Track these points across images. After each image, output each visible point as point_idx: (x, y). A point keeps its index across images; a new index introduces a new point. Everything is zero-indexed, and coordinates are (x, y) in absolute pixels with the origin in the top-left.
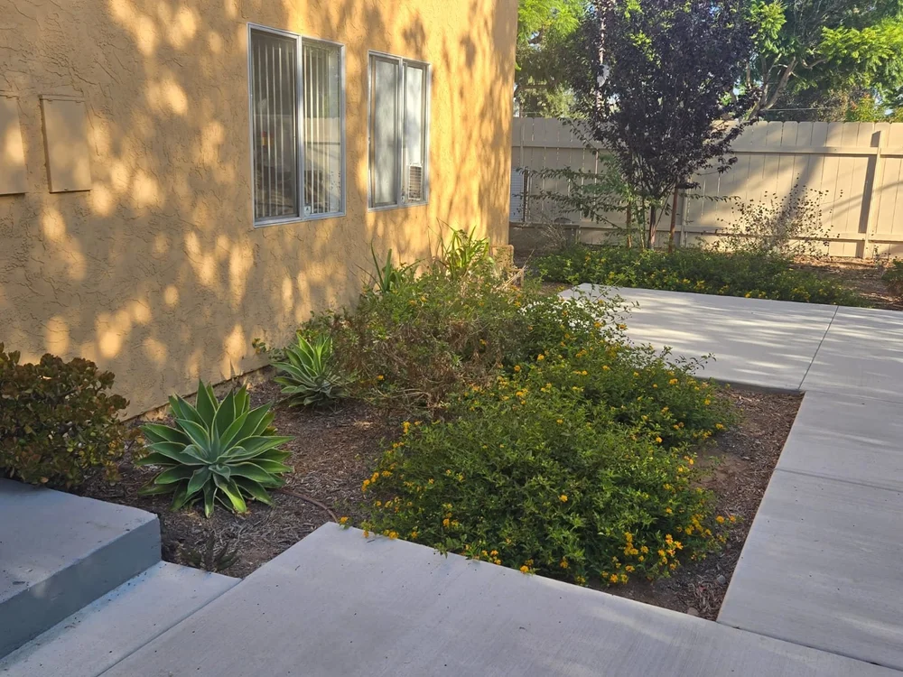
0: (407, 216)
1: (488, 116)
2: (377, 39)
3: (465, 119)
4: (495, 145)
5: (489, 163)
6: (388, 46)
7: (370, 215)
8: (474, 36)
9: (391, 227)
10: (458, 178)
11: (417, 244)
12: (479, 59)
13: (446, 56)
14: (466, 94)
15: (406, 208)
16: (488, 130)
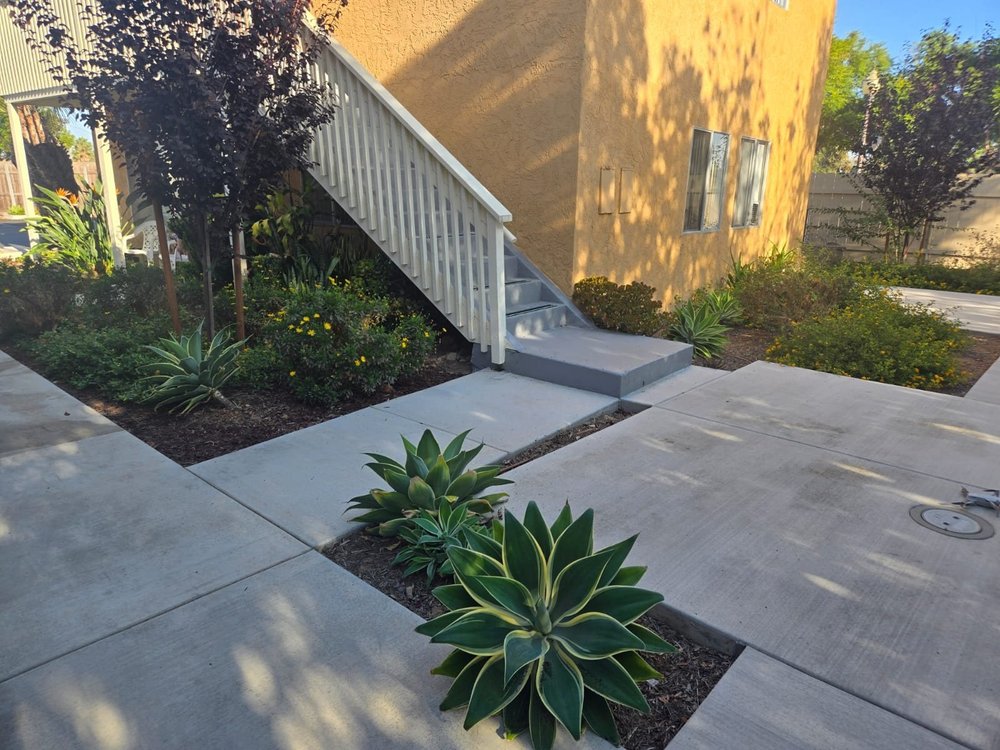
0: (748, 233)
1: (797, 172)
2: (746, 129)
3: (785, 173)
4: (799, 191)
5: (794, 202)
6: (751, 131)
7: (731, 230)
8: (795, 122)
9: (740, 239)
10: (777, 211)
11: (751, 251)
12: (796, 135)
13: (779, 135)
14: (787, 158)
15: (748, 229)
16: (797, 181)
